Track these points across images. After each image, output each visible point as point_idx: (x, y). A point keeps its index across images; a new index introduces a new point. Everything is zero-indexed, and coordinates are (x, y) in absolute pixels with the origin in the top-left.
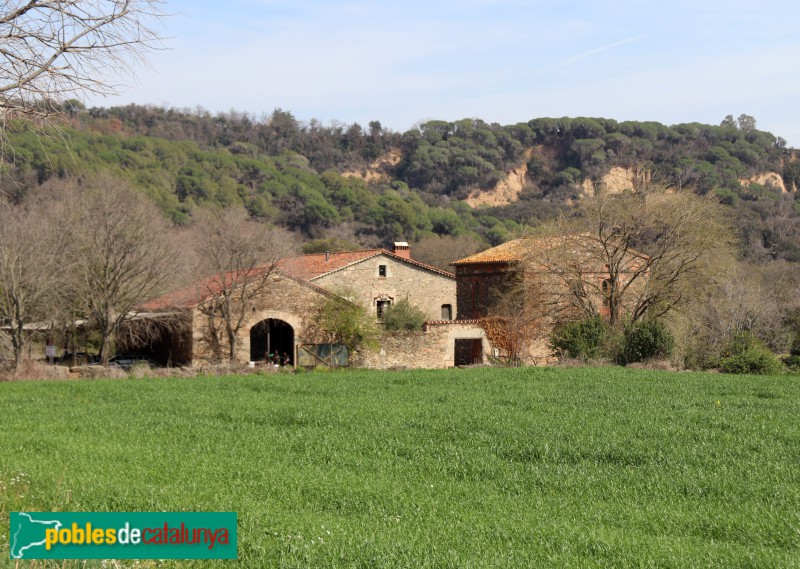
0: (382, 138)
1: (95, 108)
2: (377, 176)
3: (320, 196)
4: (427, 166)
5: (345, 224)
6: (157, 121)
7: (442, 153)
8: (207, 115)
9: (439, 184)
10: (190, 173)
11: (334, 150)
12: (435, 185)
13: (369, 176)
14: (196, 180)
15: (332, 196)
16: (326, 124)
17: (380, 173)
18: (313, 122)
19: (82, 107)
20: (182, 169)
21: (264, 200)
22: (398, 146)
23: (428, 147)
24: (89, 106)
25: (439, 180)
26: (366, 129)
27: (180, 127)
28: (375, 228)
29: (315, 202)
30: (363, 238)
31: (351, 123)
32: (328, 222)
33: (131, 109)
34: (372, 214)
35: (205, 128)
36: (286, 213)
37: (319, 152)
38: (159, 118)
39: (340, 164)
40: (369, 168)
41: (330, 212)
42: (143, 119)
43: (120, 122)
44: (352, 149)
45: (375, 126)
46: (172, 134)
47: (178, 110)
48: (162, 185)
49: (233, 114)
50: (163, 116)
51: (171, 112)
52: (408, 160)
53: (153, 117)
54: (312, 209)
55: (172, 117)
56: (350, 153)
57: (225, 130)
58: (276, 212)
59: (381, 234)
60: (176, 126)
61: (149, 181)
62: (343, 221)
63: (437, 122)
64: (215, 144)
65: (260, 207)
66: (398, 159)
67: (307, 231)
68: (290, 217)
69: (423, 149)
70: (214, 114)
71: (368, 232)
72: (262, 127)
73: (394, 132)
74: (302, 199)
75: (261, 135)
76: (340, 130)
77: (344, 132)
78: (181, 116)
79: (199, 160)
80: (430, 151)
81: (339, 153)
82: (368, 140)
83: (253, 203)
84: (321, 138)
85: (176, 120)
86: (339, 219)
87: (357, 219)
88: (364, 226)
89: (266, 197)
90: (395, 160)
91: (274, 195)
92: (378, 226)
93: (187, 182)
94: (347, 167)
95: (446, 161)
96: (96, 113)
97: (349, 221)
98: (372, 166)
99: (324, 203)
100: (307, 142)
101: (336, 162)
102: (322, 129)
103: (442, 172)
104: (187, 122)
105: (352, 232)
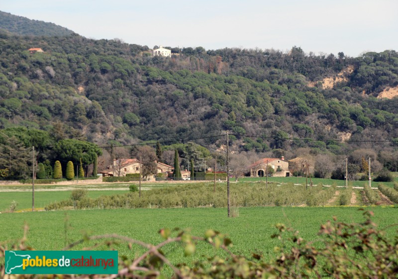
0: (344, 60)
1: (209, 50)
2: (341, 80)
3: (304, 102)
4: (364, 76)
5: (314, 114)
6: (237, 56)
7: (372, 69)
8: (260, 52)
9: (370, 84)
10: (252, 94)
11: (320, 68)
12: (368, 85)
13: (337, 80)
14: (254, 96)
15: (309, 102)
16: (317, 55)
17: (343, 78)
18: (311, 53)
19: (204, 50)
20: (249, 92)
21: (281, 105)
22: (352, 64)
23: (365, 66)
24: (207, 50)
25: (370, 82)
26: (337, 56)
27: (248, 59)
28: (326, 116)
29: (302, 105)
30: (321, 120)
31: (329, 54)
32: (306, 113)
33: (226, 50)
34: (325, 110)
35: (259, 58)
36: (290, 110)
37: (313, 69)
38: (238, 55)
39: (323, 74)
40: (337, 76)
41: (308, 110)
42: (231, 55)
43: (221, 58)
44: (329, 67)
45: (341, 55)
46: (244, 63)
47: (247, 50)
48: (241, 101)
49: (273, 50)
50: (240, 53)
51: (244, 51)
52: (356, 72)
53: (235, 54)
54: (300, 108)
55: (244, 53)
56: (328, 69)
57: (268, 59)
58: (286, 109)
59: (328, 118)
60: (246, 58)
61: (236, 99)
62: (313, 113)
63: (371, 53)
64: (264, 66)
65: (279, 108)
66: (352, 71)
67: (298, 117)
68: (291, 111)
69: (363, 67)
70: (264, 50)
71: (323, 117)
72: (286, 56)
73: (351, 57)
74: (296, 104)
75: (286, 61)
76: (324, 57)
77: (326, 57)
78: (248, 53)
79: (256, 87)
80: (366, 68)
81: (323, 69)
82: (337, 62)
83: (277, 106)
84: (314, 62)
85: (246, 55)
86: (311, 112)
87: (319, 112)
88: (322, 115)
89: (282, 103)
90: (350, 71)
91: (285, 102)
92: (327, 115)
93: (250, 98)
94: (326, 76)
95: (373, 73)
96: (210, 53)
97: (316, 113)
98: (339, 74)
99: (305, 106)
100: (307, 64)
101: (321, 74)
102: (315, 57)
103: (371, 78)
104: (251, 56)
105: (316, 117)
